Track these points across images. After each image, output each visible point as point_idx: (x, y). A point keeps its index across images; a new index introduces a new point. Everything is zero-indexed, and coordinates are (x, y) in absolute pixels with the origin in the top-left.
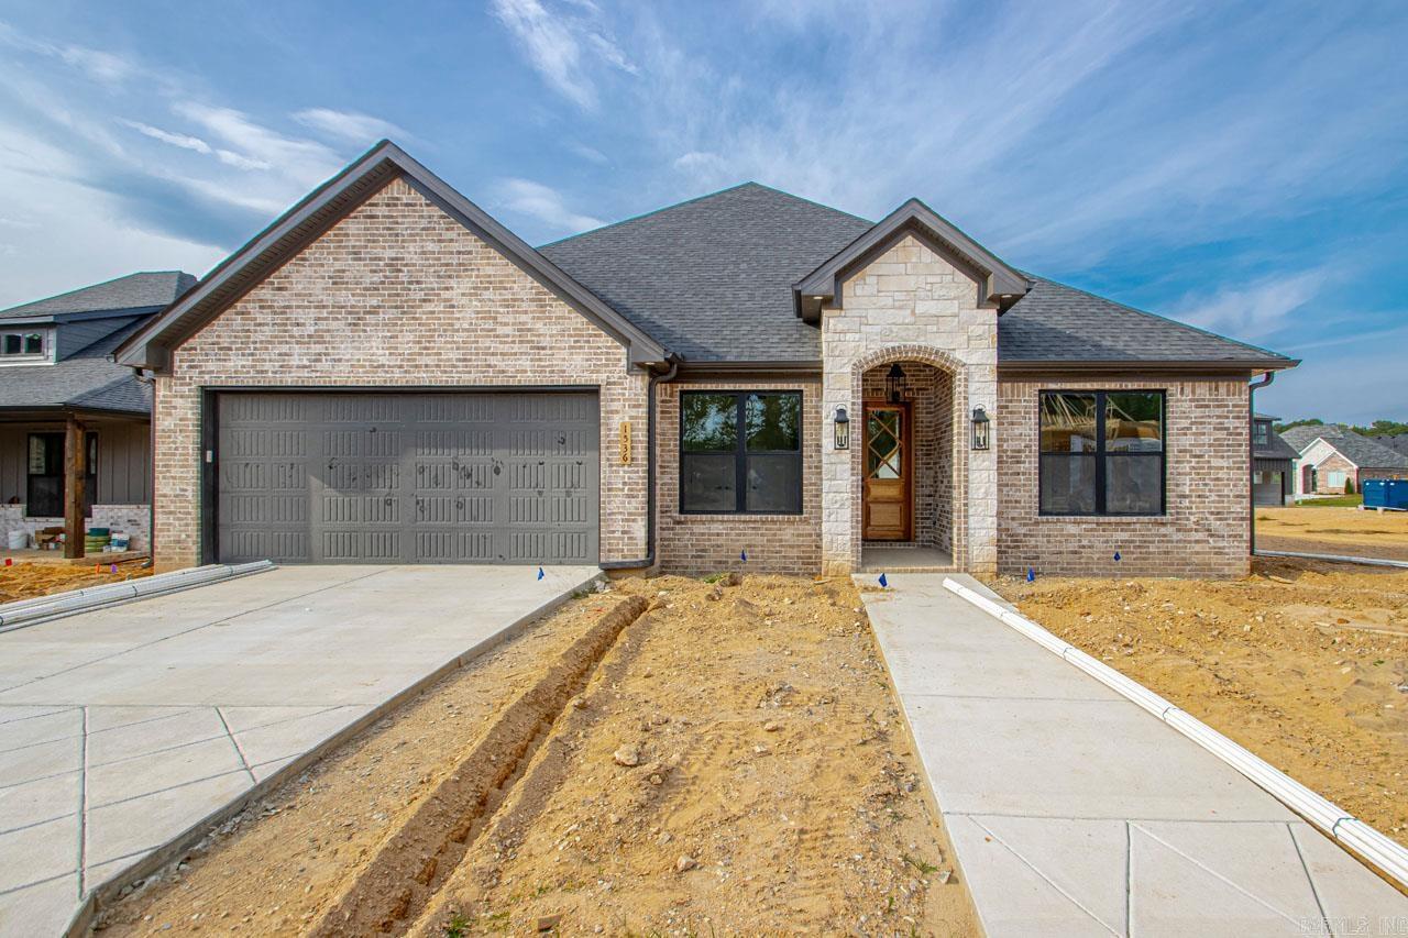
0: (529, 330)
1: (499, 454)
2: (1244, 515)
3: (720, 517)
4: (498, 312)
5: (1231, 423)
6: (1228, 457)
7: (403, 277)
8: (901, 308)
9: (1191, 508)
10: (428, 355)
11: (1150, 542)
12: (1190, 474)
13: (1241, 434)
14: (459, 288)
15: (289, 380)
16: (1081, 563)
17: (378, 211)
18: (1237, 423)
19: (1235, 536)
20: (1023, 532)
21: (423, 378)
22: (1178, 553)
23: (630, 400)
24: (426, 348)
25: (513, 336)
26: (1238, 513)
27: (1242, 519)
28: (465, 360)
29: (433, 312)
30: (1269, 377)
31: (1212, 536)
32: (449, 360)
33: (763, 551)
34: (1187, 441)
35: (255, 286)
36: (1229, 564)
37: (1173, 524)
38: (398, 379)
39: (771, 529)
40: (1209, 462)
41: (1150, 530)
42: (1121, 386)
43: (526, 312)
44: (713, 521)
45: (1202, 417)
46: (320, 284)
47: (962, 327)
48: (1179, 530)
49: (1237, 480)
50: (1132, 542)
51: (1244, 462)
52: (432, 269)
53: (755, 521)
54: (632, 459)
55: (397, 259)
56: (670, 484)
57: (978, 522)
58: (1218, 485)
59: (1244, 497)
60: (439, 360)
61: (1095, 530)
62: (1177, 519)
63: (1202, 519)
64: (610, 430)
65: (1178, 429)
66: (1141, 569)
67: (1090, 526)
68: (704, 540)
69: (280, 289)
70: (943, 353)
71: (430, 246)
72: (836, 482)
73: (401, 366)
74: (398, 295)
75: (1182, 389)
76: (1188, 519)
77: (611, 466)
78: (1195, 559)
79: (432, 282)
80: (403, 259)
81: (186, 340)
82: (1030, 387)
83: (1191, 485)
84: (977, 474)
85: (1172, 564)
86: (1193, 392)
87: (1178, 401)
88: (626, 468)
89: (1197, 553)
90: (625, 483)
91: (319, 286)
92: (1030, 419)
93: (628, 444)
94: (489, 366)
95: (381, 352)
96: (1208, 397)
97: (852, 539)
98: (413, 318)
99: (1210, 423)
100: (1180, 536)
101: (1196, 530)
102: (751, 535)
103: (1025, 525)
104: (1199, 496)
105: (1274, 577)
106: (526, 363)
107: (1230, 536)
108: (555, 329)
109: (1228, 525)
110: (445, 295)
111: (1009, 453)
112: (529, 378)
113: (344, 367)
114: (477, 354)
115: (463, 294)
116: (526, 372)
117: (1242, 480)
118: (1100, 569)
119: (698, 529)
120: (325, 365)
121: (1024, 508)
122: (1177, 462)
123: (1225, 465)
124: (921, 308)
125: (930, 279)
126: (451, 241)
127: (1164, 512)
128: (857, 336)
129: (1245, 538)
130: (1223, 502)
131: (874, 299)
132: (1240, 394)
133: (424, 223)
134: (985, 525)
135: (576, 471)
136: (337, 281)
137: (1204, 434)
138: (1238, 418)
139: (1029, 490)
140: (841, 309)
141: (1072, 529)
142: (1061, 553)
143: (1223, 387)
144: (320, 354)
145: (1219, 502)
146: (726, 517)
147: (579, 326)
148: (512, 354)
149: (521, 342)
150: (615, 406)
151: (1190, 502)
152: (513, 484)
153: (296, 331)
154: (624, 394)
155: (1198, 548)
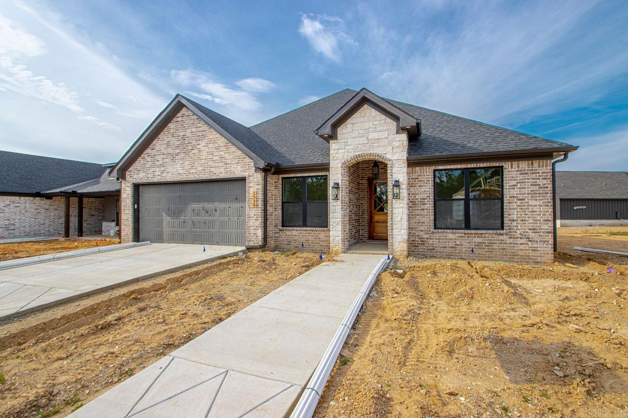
0: (223, 157)
1: (217, 204)
2: (550, 230)
3: (296, 228)
4: (213, 152)
5: (541, 182)
6: (539, 200)
7: (186, 142)
8: (362, 137)
9: (518, 226)
10: (193, 169)
11: (493, 243)
12: (517, 209)
13: (547, 187)
14: (203, 143)
15: (155, 180)
16: (456, 253)
17: (179, 119)
18: (545, 182)
19: (545, 242)
20: (426, 237)
21: (191, 177)
22: (510, 249)
23: (256, 182)
24: (193, 167)
25: (219, 160)
26: (546, 229)
27: (549, 232)
28: (204, 170)
29: (194, 153)
30: (566, 156)
31: (530, 241)
32: (199, 170)
33: (312, 243)
34: (514, 192)
35: (146, 149)
36: (541, 256)
37: (506, 234)
38: (184, 178)
39: (315, 234)
40: (528, 202)
41: (494, 237)
42: (477, 165)
43: (222, 151)
44: (293, 230)
45: (524, 179)
46: (164, 146)
47: (390, 144)
48: (510, 238)
49: (544, 212)
50: (484, 243)
51: (549, 202)
52: (194, 138)
53: (309, 230)
54: (257, 205)
55: (184, 135)
56: (278, 215)
57: (398, 232)
58: (533, 215)
59: (550, 221)
60: (196, 170)
61: (464, 237)
62: (509, 232)
63: (524, 232)
64: (249, 194)
65: (509, 186)
66: (489, 257)
67: (461, 235)
68: (290, 238)
69: (153, 149)
70: (381, 156)
71: (194, 130)
72: (336, 214)
73: (185, 174)
74: (185, 148)
75: (512, 165)
76: (516, 232)
77: (250, 208)
78: (520, 253)
79: (194, 143)
80: (186, 135)
81: (129, 168)
82: (429, 169)
83: (517, 214)
84: (397, 210)
85: (507, 255)
86: (518, 167)
87: (509, 171)
88: (255, 209)
89: (522, 250)
90: (254, 215)
91: (163, 147)
92: (429, 183)
93: (255, 199)
94: (211, 172)
95: (180, 169)
96: (527, 168)
97: (342, 239)
98: (189, 156)
99: (528, 182)
100: (511, 240)
101: (521, 238)
102: (308, 236)
103: (427, 234)
104: (522, 220)
105: (568, 264)
106: (222, 170)
107: (541, 241)
108: (232, 156)
109: (540, 235)
110: (198, 147)
111: (419, 200)
112: (223, 176)
113: (170, 175)
114: (208, 168)
115: (203, 146)
116: (222, 173)
117: (548, 212)
118: (467, 256)
119: (288, 233)
120: (164, 175)
121: (426, 226)
122: (509, 203)
123: (538, 204)
124: (371, 136)
125: (375, 123)
126: (200, 127)
127: (503, 229)
128: (344, 151)
129: (550, 243)
130: (537, 223)
131: (350, 134)
132: (546, 166)
133: (192, 122)
134: (400, 234)
135: (241, 210)
136: (168, 145)
137: (525, 188)
138: (546, 179)
139: (428, 217)
140: (337, 139)
141: (451, 236)
142: (445, 247)
143: (536, 163)
144: (163, 171)
145: (534, 223)
146: (298, 228)
147: (239, 155)
148: (218, 167)
149: (221, 162)
150: (251, 185)
151: (517, 223)
152: (221, 216)
153: (157, 163)
154: (254, 180)
155: (522, 247)
